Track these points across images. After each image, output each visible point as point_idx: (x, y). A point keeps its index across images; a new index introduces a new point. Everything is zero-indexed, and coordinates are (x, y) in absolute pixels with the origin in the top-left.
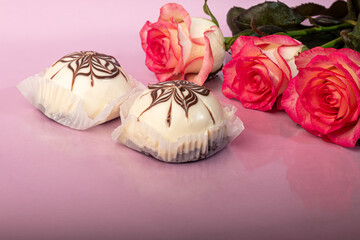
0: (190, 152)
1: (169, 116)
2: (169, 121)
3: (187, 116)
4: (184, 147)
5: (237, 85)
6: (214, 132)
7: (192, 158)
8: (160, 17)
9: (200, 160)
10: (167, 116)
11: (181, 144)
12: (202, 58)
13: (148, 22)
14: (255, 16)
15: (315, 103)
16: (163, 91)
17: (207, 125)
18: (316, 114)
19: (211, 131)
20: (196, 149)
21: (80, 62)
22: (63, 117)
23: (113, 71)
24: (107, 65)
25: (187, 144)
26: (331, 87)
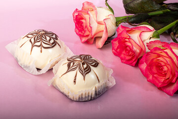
0: (86, 97)
1: (75, 79)
2: (75, 82)
3: (84, 80)
4: (82, 95)
5: (118, 50)
6: (99, 87)
7: (87, 99)
8: (83, 7)
9: (91, 100)
10: (74, 79)
11: (81, 94)
12: (103, 31)
13: (77, 9)
14: (134, 5)
15: (154, 70)
16: (74, 64)
17: (95, 84)
18: (155, 75)
19: (97, 87)
20: (88, 96)
21: (36, 38)
22: (26, 67)
23: (52, 44)
24: (50, 40)
25: (84, 94)
26: (163, 64)
